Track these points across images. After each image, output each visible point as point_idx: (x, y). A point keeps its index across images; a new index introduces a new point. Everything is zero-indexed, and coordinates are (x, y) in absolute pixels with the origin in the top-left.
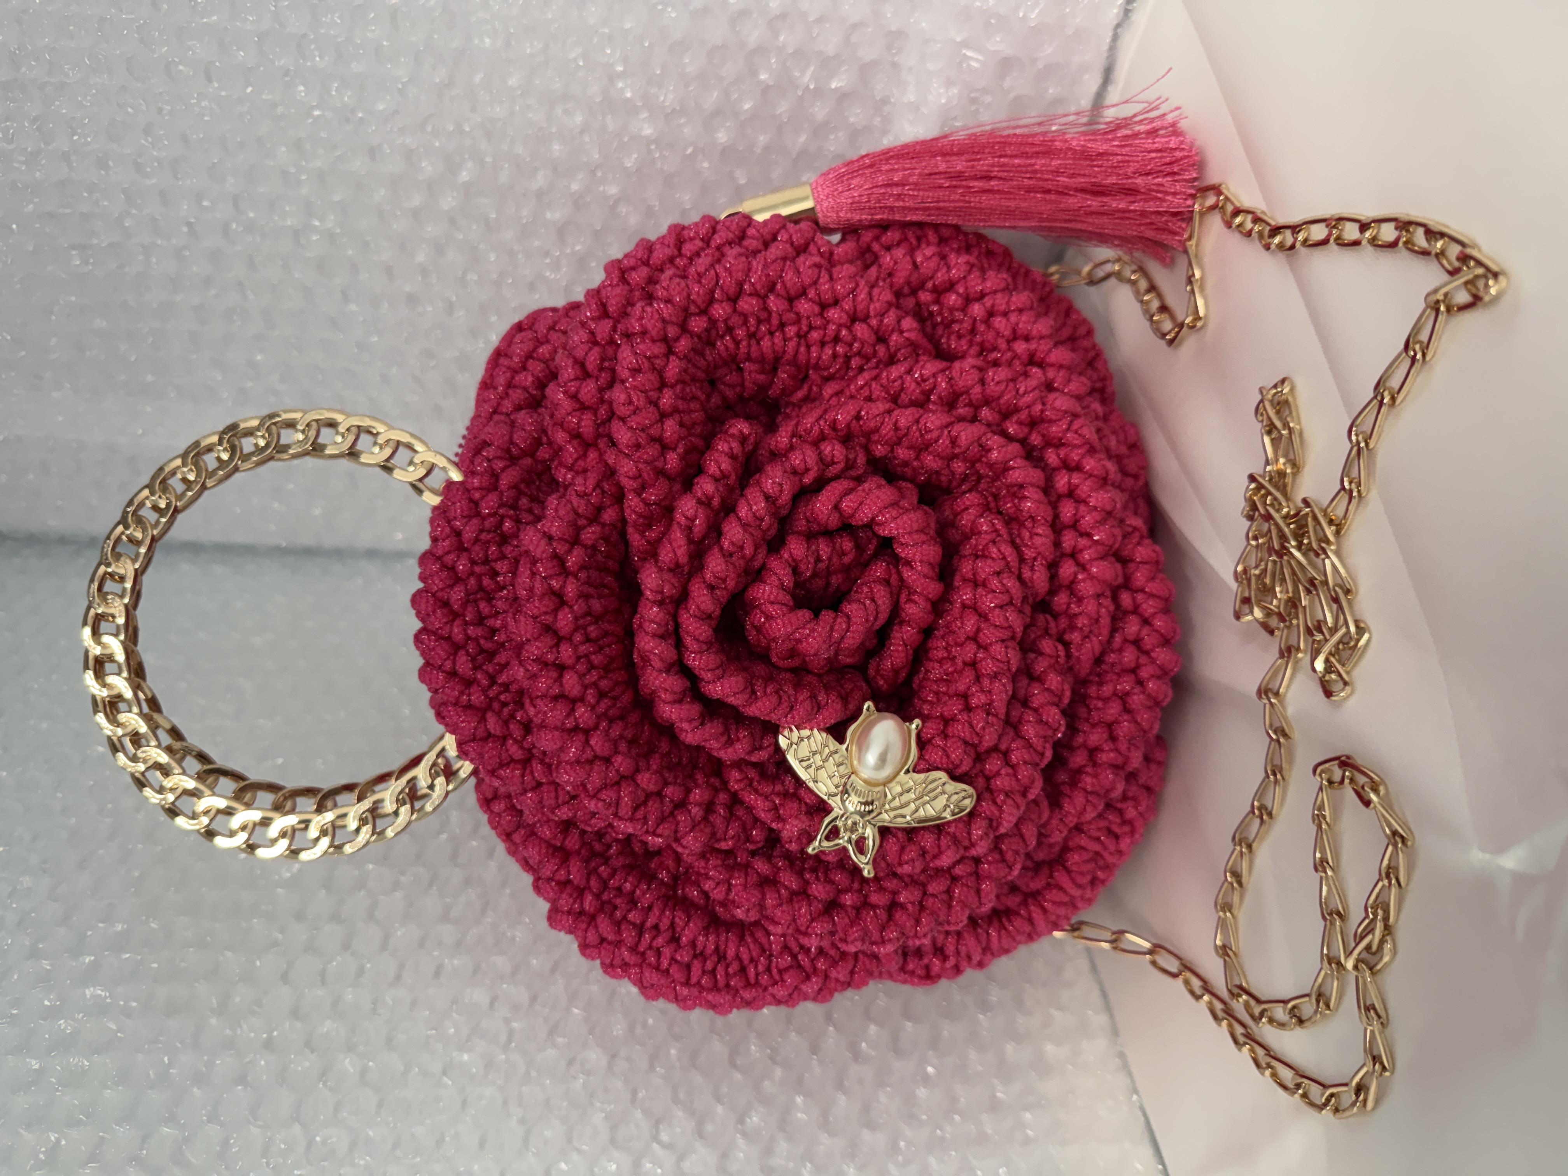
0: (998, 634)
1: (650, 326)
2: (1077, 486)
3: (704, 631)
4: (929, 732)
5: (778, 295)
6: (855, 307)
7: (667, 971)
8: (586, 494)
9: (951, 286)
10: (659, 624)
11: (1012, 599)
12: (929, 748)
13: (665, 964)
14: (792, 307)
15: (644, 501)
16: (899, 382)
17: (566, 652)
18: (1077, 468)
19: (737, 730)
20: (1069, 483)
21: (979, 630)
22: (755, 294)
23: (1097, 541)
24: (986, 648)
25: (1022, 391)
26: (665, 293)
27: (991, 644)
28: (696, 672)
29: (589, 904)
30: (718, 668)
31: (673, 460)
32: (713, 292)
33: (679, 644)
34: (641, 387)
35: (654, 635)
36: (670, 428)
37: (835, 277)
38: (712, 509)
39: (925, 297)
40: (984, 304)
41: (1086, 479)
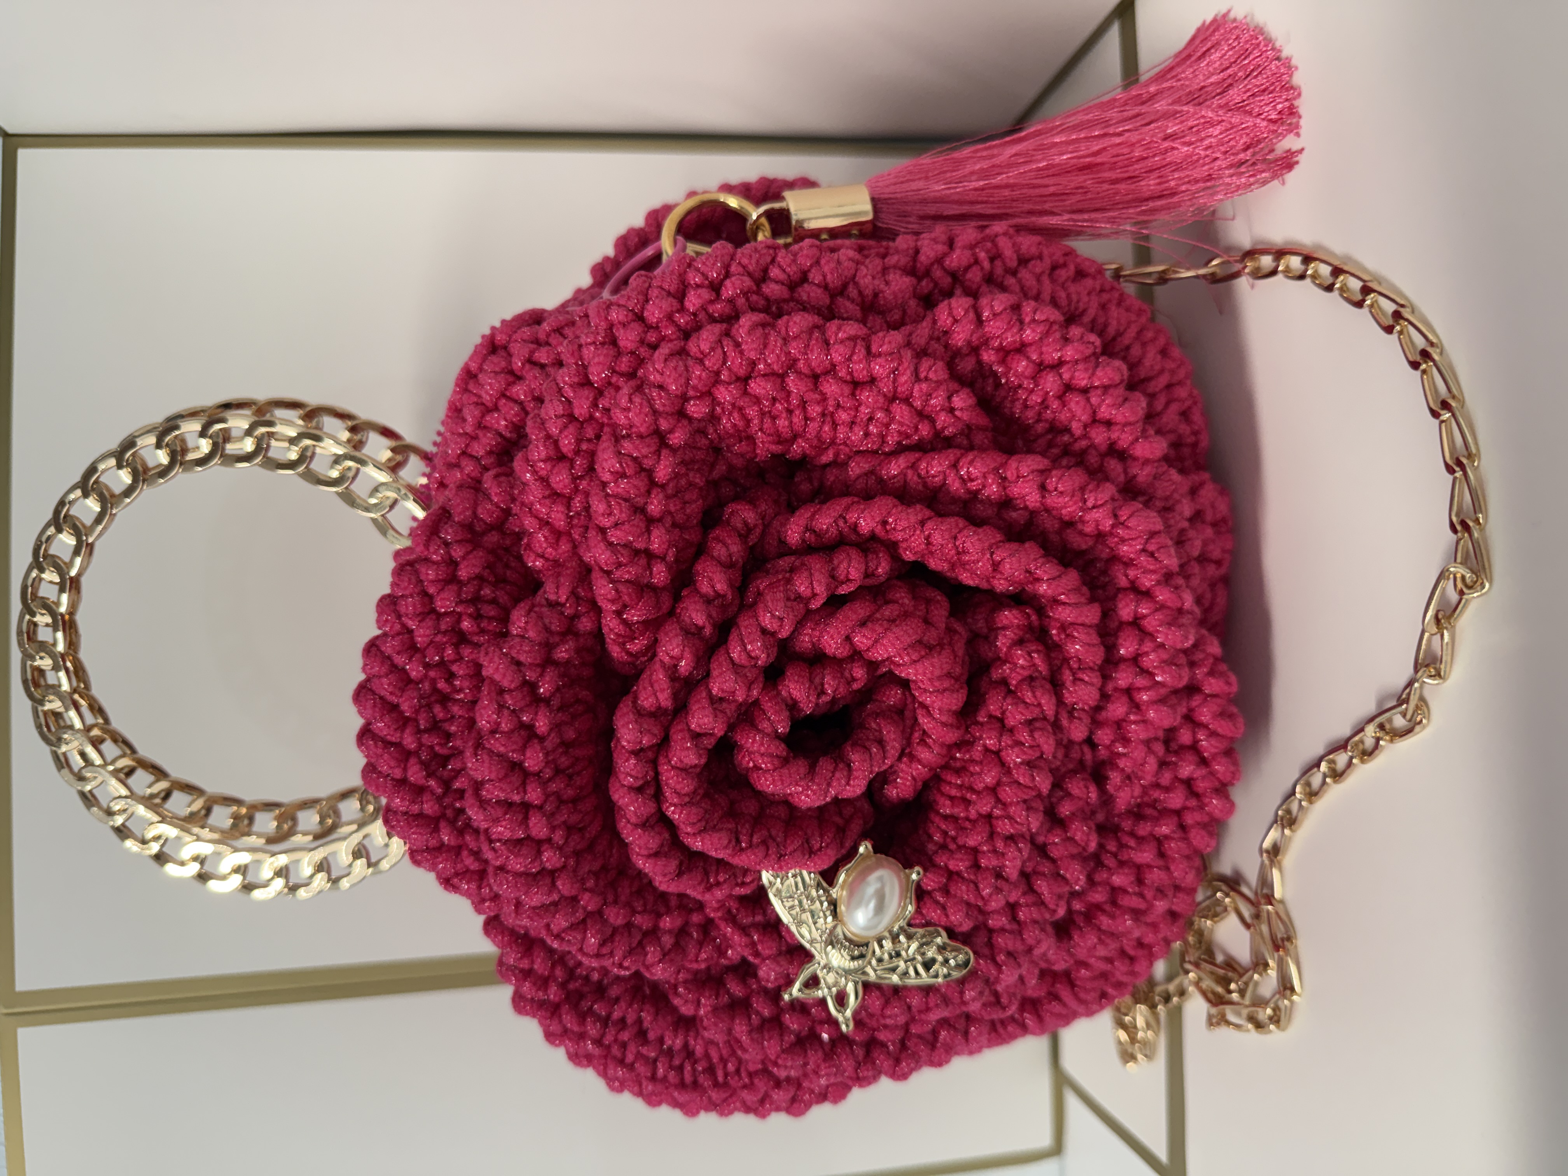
0: (1020, 794)
1: (637, 421)
2: (1144, 617)
3: (687, 786)
4: (929, 886)
5: (799, 373)
6: (895, 388)
7: (632, 1064)
8: (558, 604)
9: (1021, 349)
10: (636, 778)
11: (1042, 753)
12: (928, 902)
13: (630, 1058)
14: (816, 388)
15: (625, 622)
16: (941, 477)
17: (534, 795)
18: (1147, 594)
19: (717, 874)
20: (1136, 612)
21: (999, 783)
22: (770, 375)
23: (1158, 683)
24: (1005, 805)
25: (1090, 504)
26: (658, 377)
27: (1011, 804)
28: (676, 823)
29: (553, 993)
30: (700, 821)
31: (660, 574)
32: (718, 373)
33: (658, 796)
34: (625, 495)
35: (631, 788)
36: (657, 541)
37: (874, 349)
38: (702, 639)
39: (988, 356)
40: (1060, 376)
41: (1157, 610)
